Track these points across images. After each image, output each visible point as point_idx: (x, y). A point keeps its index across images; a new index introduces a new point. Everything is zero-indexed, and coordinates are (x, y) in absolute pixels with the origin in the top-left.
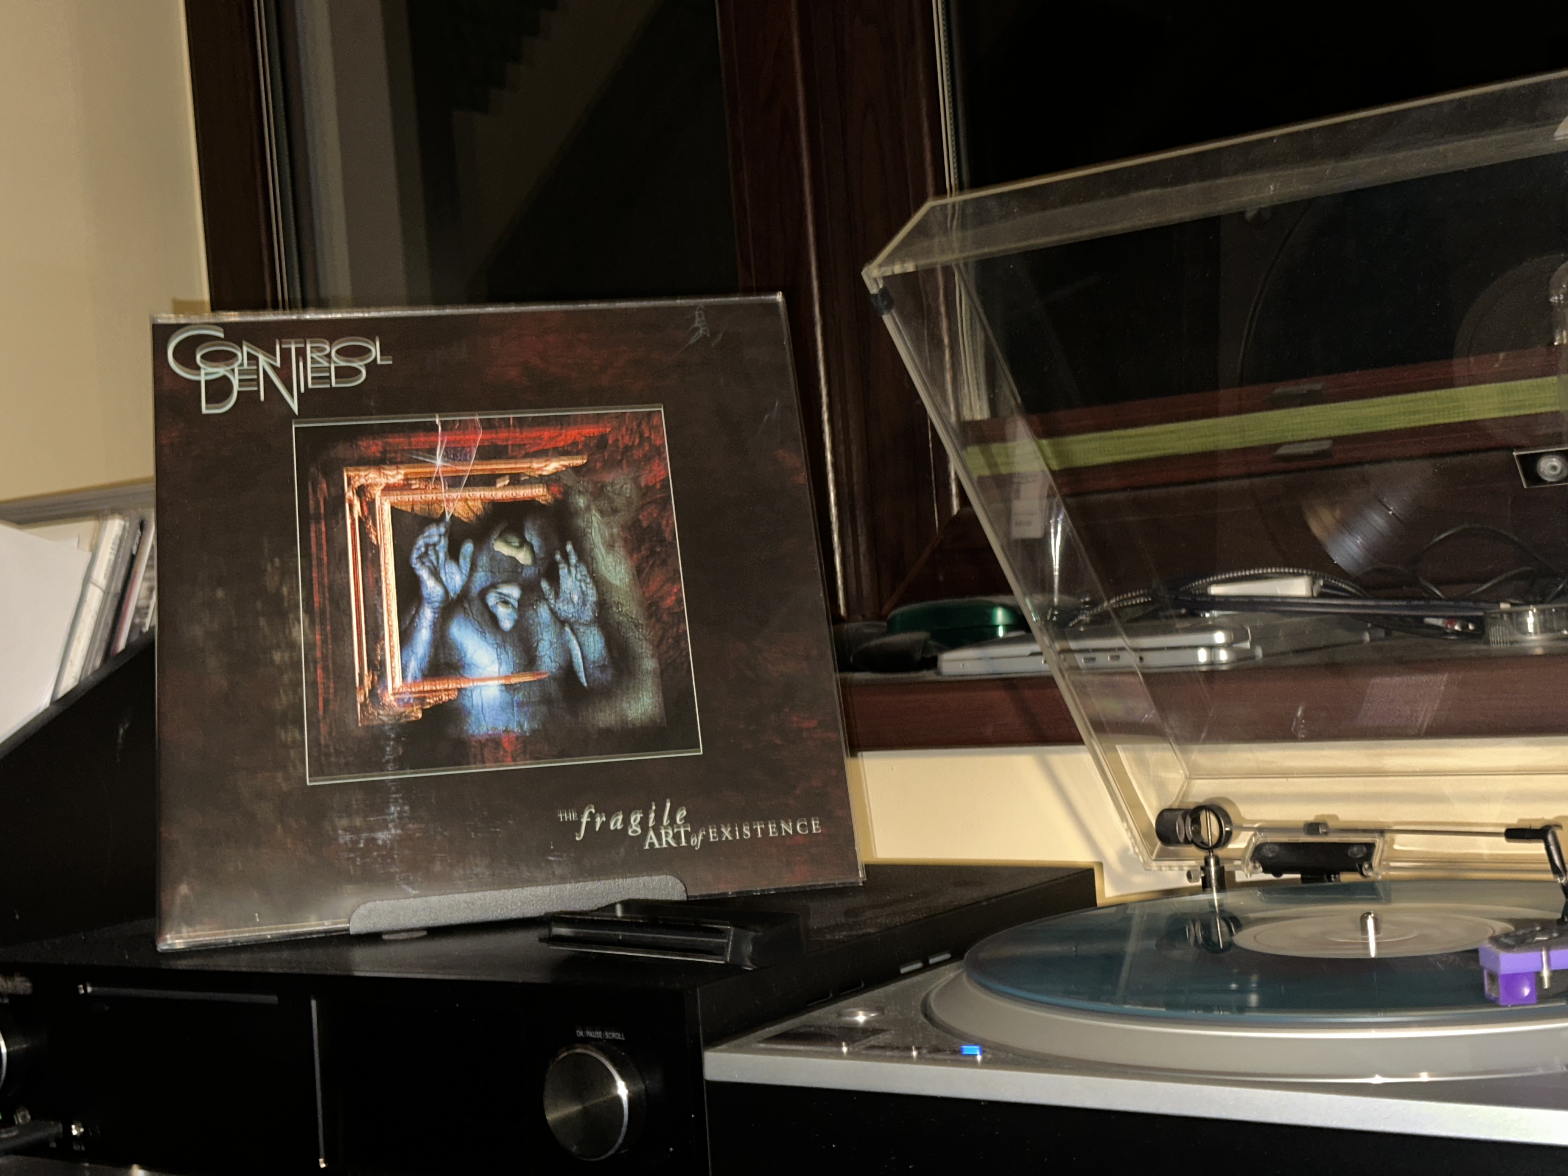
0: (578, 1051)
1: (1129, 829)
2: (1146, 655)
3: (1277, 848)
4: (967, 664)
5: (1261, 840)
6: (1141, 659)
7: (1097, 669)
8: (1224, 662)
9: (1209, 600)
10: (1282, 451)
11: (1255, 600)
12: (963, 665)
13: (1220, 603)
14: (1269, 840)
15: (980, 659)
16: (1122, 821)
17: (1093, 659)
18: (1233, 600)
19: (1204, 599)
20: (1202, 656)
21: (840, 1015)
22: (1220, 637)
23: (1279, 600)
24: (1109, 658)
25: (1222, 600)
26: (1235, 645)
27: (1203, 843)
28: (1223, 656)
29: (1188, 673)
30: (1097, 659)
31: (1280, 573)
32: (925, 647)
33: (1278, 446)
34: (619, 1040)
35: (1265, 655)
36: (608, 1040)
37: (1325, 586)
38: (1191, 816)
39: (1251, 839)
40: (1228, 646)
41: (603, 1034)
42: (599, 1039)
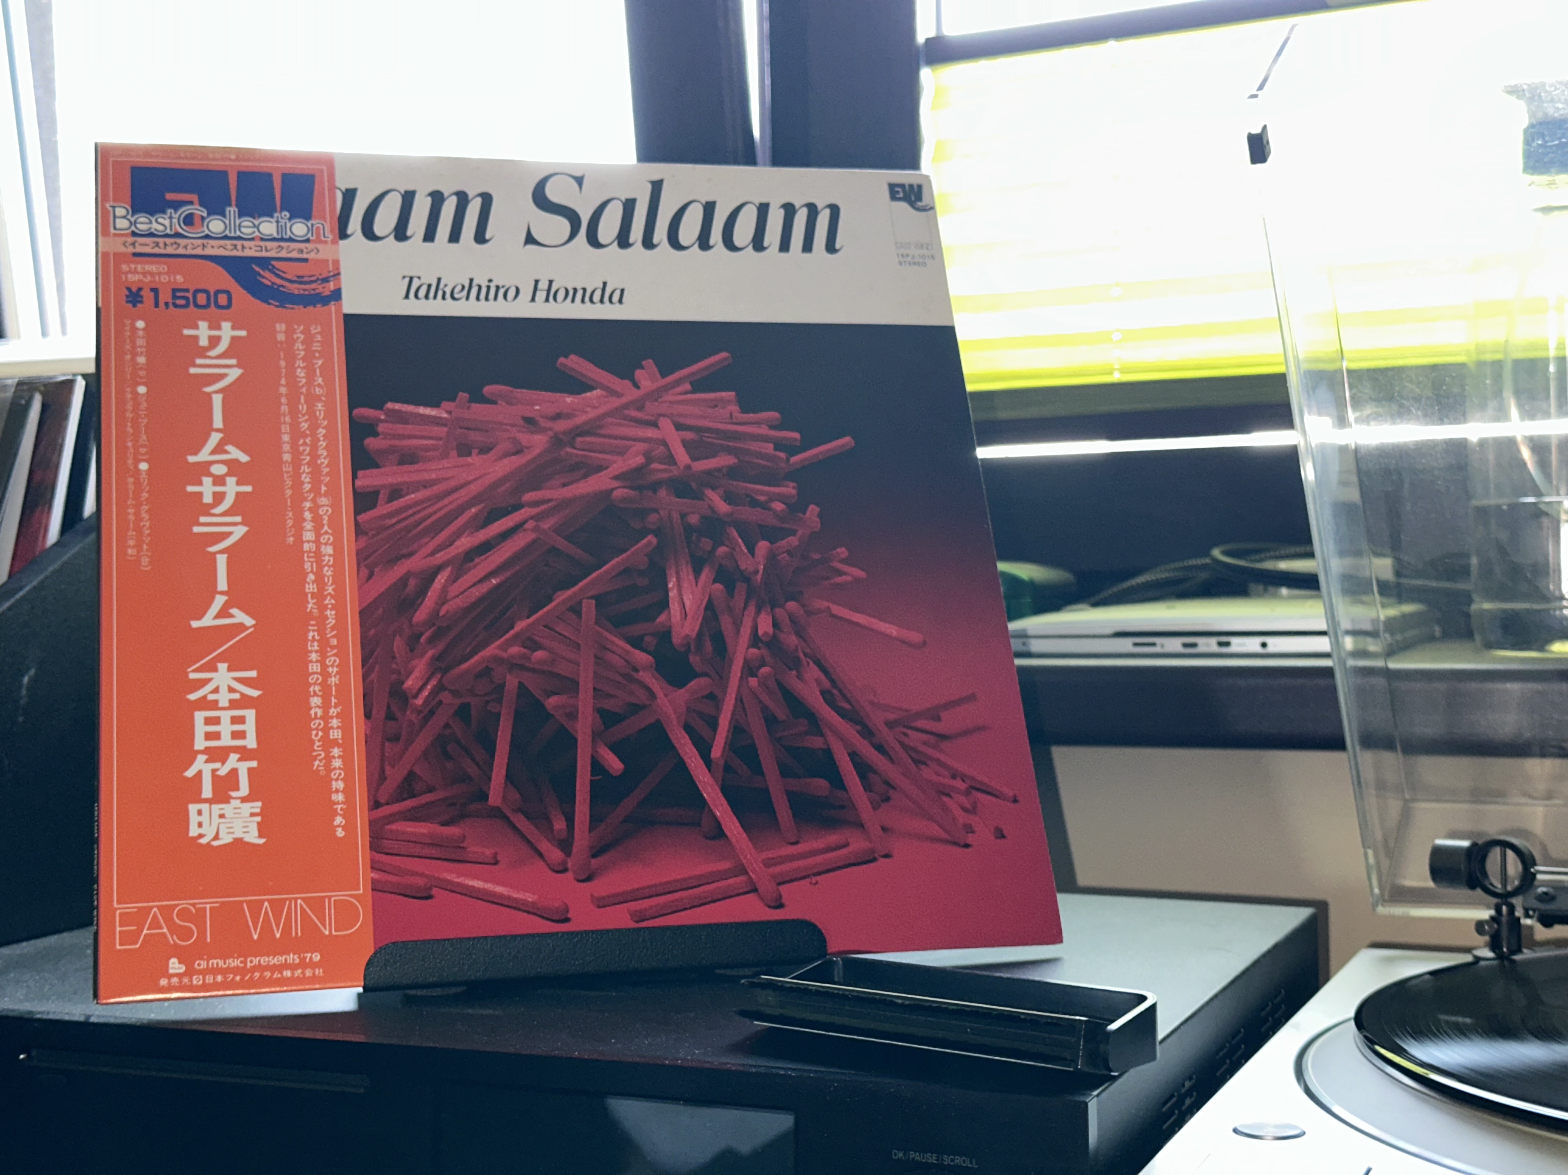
17: (1194, 645)
34: (967, 1167)
41: (938, 1157)
42: (932, 1163)
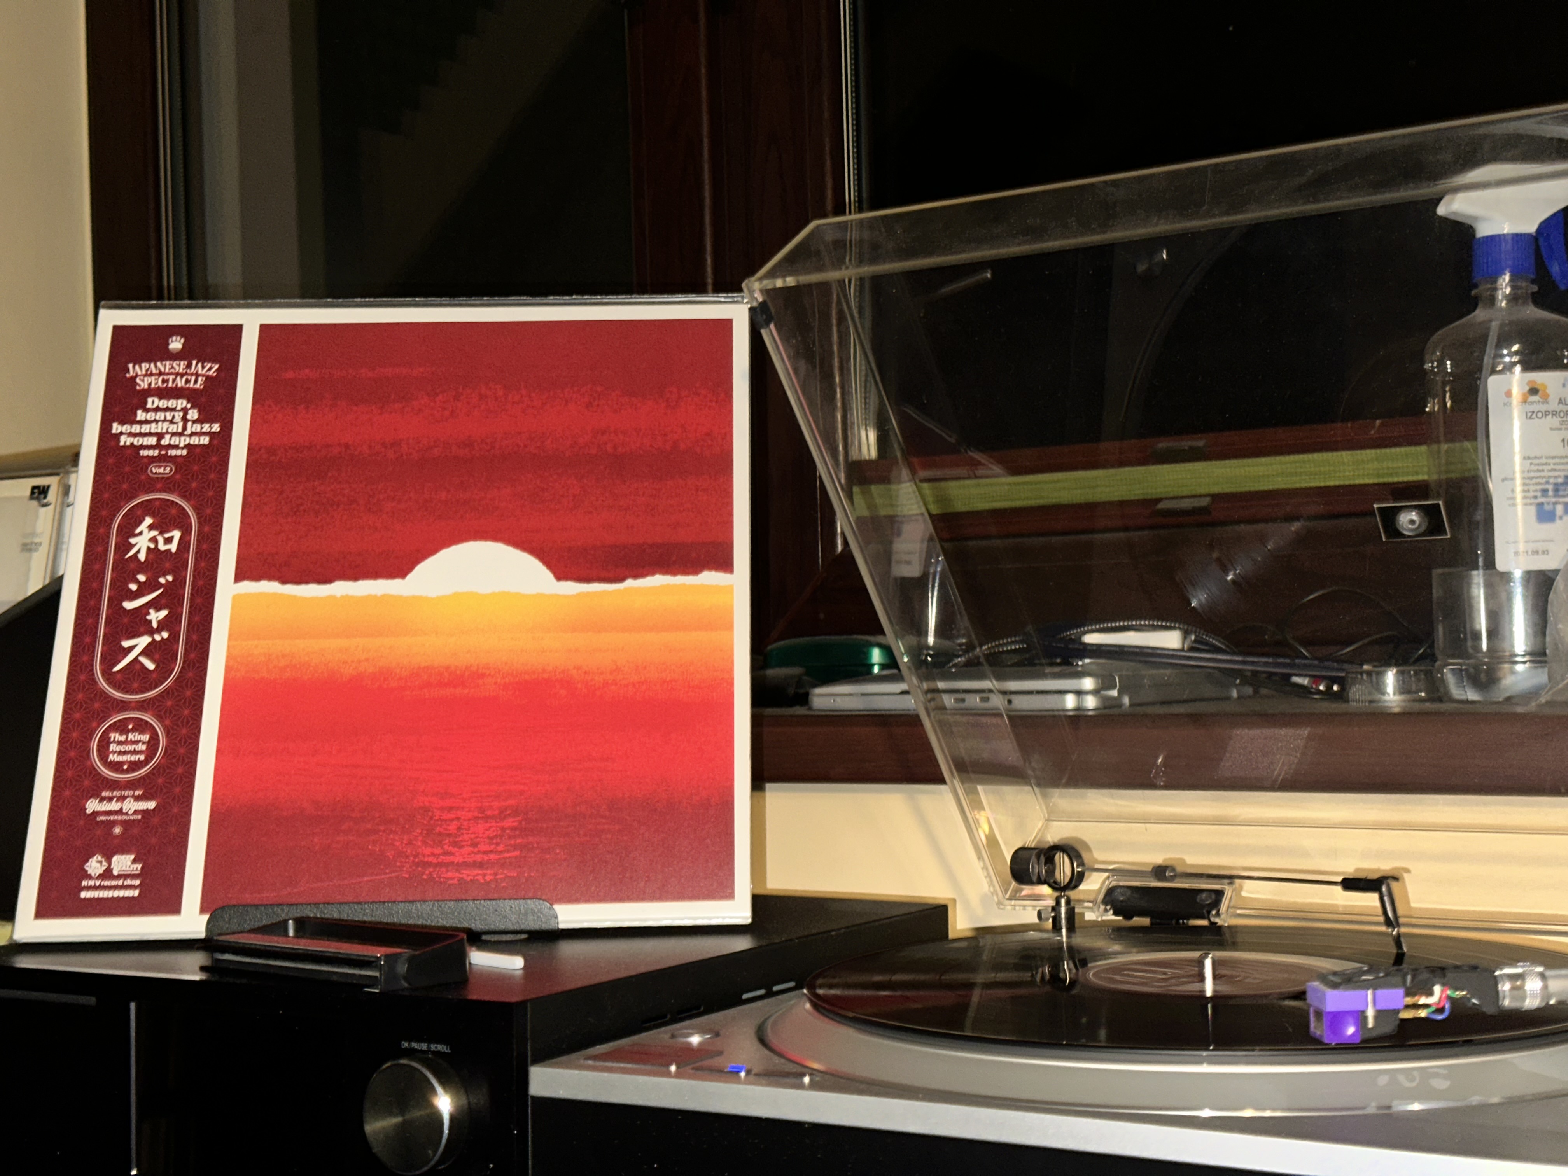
0: (403, 1061)
1: (985, 868)
2: (1013, 698)
3: (1129, 893)
4: (838, 699)
5: (1114, 883)
6: (1010, 702)
7: (967, 709)
8: (1091, 708)
9: (1081, 647)
10: (1161, 506)
11: (1126, 649)
12: (834, 701)
13: (1090, 651)
14: (1122, 884)
15: (851, 695)
16: (979, 859)
17: (963, 700)
18: (1104, 648)
19: (1076, 646)
20: (1070, 702)
21: (673, 1036)
22: (1088, 683)
23: (1150, 651)
24: (978, 700)
25: (1095, 648)
26: (1103, 692)
27: (1055, 882)
28: (1091, 702)
29: (1054, 716)
30: (967, 700)
31: (1153, 625)
32: (799, 683)
33: (1158, 500)
34: (444, 1052)
35: (1131, 705)
36: (434, 1053)
37: (1196, 641)
38: (1045, 855)
39: (1104, 882)
40: (1095, 692)
41: (428, 1046)
42: (424, 1051)
